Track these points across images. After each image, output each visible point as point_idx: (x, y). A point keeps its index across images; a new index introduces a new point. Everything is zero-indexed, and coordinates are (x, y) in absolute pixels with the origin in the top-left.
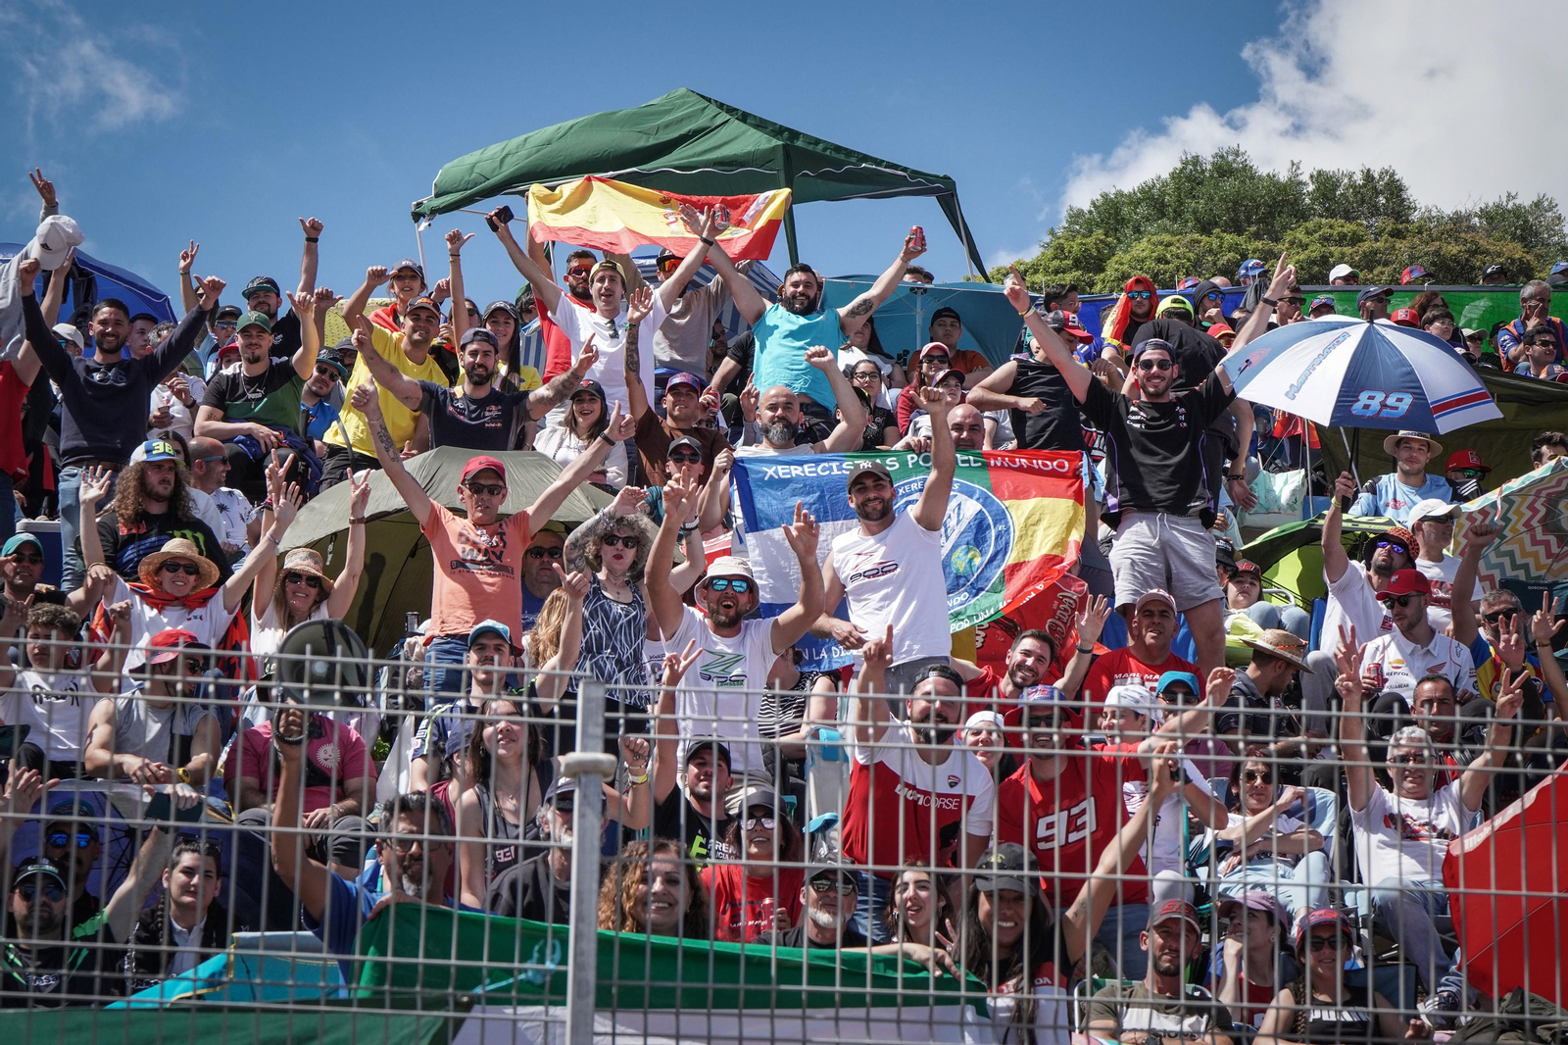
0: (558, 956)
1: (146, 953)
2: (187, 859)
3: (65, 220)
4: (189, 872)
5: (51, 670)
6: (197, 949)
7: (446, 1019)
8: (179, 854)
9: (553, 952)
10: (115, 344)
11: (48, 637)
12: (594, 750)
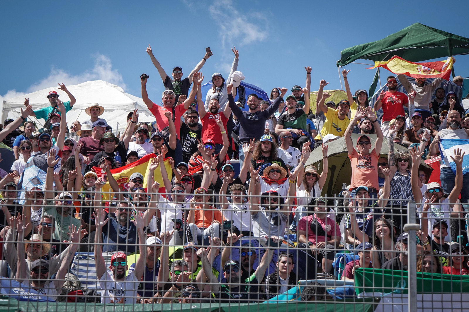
0: (405, 285)
1: (272, 287)
2: (283, 259)
3: (239, 73)
4: (284, 262)
5: (241, 204)
6: (287, 285)
7: (372, 305)
8: (281, 257)
9: (403, 284)
10: (254, 107)
11: (240, 194)
12: (413, 223)
